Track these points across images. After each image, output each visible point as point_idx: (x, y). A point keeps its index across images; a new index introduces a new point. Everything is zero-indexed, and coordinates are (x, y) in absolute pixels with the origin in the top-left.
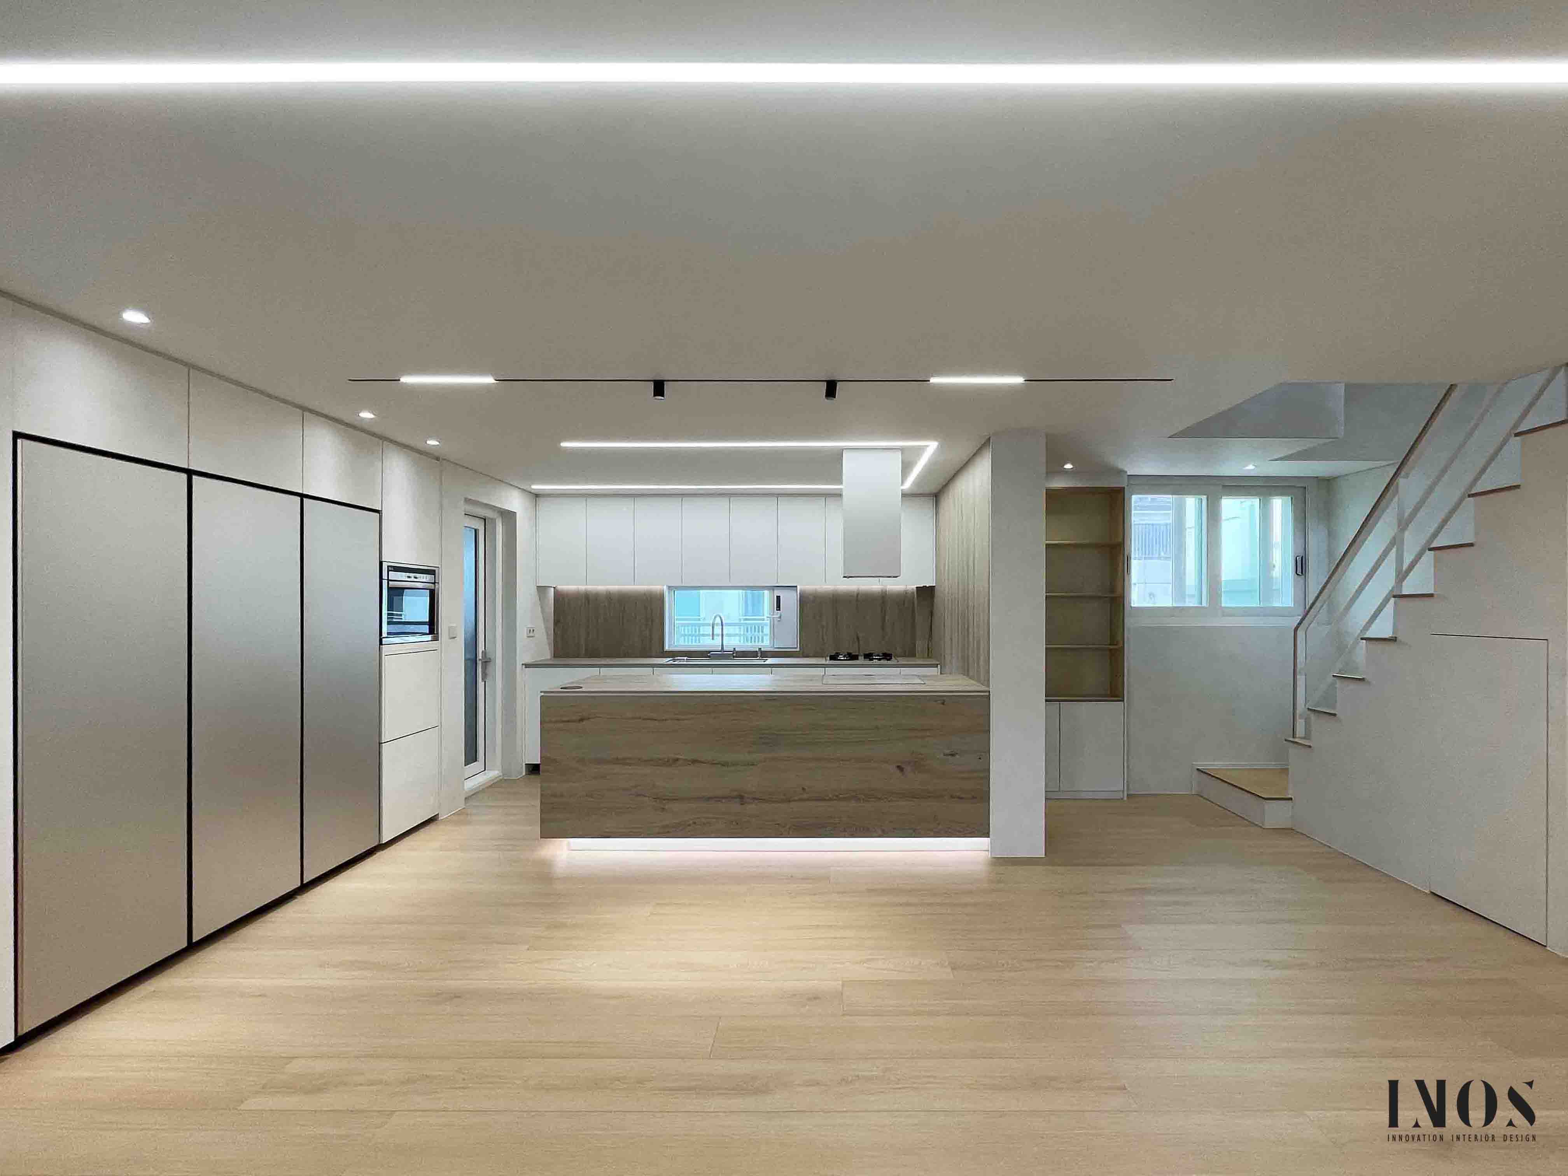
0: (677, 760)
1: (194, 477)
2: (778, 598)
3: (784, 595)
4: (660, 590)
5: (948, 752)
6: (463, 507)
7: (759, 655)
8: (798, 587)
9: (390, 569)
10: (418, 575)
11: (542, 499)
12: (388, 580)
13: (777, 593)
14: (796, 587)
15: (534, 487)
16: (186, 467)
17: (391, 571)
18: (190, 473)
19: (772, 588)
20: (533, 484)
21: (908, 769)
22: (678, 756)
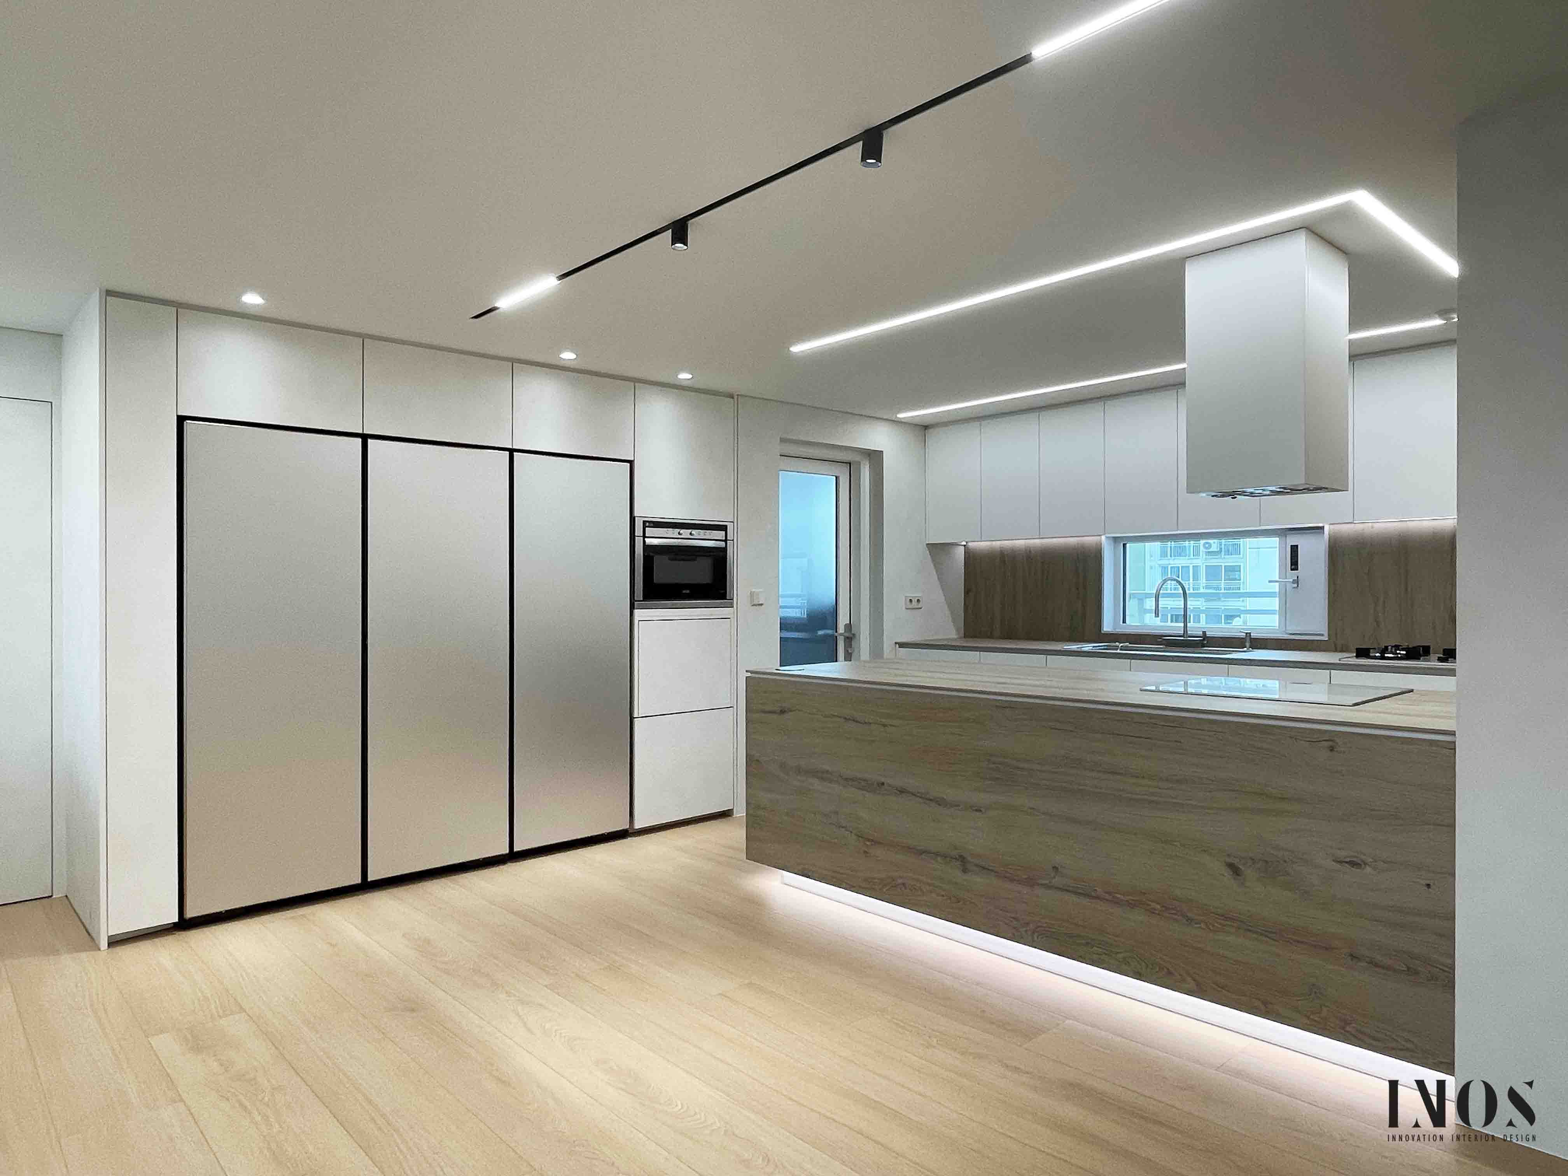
0: (883, 784)
1: (369, 440)
2: (1294, 549)
3: (1305, 544)
4: (1097, 544)
5: (1342, 854)
6: (778, 448)
7: (1248, 644)
8: (1327, 528)
9: (647, 524)
10: (694, 532)
11: (931, 430)
12: (644, 536)
13: (1292, 540)
14: (1322, 528)
15: (901, 416)
16: (361, 432)
17: (648, 527)
18: (365, 438)
19: (1283, 533)
20: (899, 412)
21: (1249, 873)
22: (883, 780)
